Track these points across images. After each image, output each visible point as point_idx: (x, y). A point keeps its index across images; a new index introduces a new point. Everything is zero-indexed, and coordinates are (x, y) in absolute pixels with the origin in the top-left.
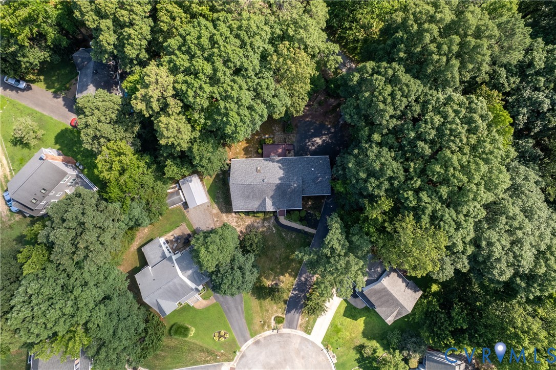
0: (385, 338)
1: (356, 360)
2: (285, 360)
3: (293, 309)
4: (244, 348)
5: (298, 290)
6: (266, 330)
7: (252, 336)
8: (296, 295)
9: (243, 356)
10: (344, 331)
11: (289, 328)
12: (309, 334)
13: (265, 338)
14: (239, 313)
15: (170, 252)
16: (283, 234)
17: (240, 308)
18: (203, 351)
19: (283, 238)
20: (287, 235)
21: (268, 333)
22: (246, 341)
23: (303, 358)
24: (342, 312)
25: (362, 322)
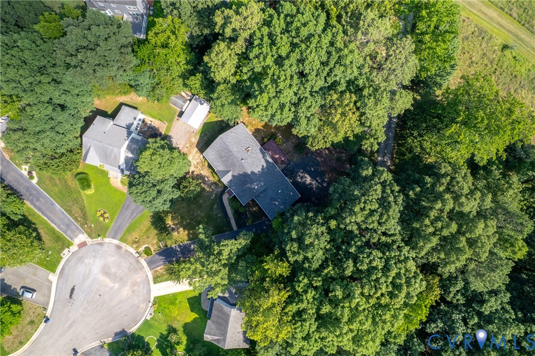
0: (195, 344)
1: (161, 333)
2: (121, 279)
3: (164, 256)
4: (107, 240)
5: (181, 249)
6: (133, 247)
7: (121, 240)
8: (176, 251)
9: (100, 244)
10: (176, 308)
11: (148, 264)
12: (155, 283)
13: (127, 251)
14: (130, 217)
15: (136, 129)
16: (216, 206)
17: (135, 214)
18: (82, 211)
19: (212, 208)
20: (216, 209)
21: (133, 251)
22: (113, 238)
23: (133, 291)
24: (190, 296)
25: (194, 317)
